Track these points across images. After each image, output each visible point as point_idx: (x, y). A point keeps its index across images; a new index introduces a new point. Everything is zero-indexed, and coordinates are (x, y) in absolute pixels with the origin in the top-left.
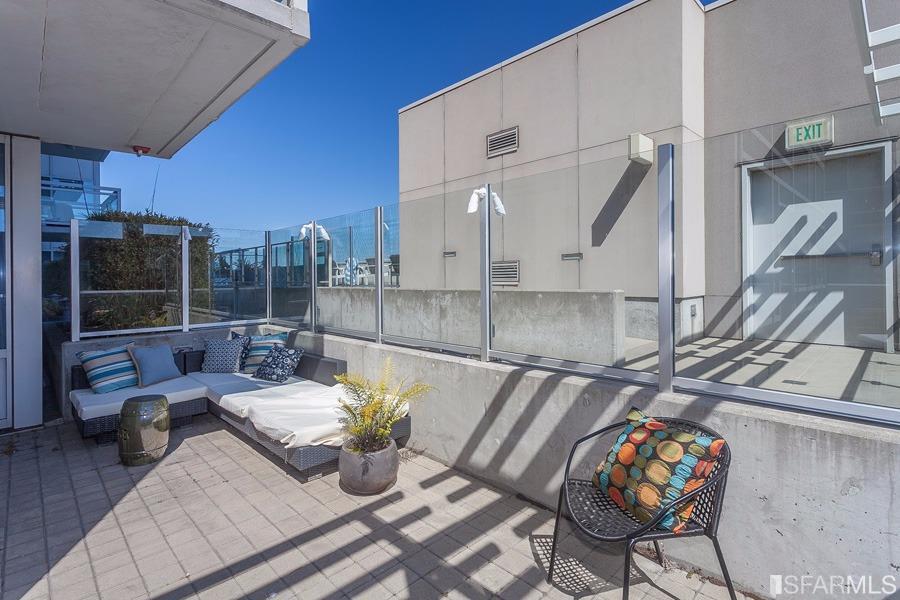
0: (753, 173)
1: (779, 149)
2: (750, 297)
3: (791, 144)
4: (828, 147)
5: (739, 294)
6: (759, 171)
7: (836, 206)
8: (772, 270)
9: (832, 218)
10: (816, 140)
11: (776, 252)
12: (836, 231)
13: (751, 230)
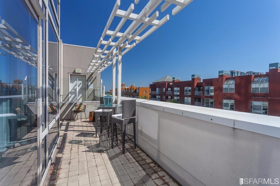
0: (70, 75)
1: (74, 72)
2: (70, 95)
3: (76, 72)
4: (80, 73)
5: (68, 95)
6: (72, 75)
7: (81, 82)
8: (73, 91)
9: (81, 83)
10: (79, 72)
11: (73, 88)
12: (81, 85)
13: (70, 84)
